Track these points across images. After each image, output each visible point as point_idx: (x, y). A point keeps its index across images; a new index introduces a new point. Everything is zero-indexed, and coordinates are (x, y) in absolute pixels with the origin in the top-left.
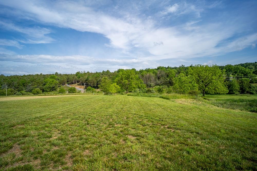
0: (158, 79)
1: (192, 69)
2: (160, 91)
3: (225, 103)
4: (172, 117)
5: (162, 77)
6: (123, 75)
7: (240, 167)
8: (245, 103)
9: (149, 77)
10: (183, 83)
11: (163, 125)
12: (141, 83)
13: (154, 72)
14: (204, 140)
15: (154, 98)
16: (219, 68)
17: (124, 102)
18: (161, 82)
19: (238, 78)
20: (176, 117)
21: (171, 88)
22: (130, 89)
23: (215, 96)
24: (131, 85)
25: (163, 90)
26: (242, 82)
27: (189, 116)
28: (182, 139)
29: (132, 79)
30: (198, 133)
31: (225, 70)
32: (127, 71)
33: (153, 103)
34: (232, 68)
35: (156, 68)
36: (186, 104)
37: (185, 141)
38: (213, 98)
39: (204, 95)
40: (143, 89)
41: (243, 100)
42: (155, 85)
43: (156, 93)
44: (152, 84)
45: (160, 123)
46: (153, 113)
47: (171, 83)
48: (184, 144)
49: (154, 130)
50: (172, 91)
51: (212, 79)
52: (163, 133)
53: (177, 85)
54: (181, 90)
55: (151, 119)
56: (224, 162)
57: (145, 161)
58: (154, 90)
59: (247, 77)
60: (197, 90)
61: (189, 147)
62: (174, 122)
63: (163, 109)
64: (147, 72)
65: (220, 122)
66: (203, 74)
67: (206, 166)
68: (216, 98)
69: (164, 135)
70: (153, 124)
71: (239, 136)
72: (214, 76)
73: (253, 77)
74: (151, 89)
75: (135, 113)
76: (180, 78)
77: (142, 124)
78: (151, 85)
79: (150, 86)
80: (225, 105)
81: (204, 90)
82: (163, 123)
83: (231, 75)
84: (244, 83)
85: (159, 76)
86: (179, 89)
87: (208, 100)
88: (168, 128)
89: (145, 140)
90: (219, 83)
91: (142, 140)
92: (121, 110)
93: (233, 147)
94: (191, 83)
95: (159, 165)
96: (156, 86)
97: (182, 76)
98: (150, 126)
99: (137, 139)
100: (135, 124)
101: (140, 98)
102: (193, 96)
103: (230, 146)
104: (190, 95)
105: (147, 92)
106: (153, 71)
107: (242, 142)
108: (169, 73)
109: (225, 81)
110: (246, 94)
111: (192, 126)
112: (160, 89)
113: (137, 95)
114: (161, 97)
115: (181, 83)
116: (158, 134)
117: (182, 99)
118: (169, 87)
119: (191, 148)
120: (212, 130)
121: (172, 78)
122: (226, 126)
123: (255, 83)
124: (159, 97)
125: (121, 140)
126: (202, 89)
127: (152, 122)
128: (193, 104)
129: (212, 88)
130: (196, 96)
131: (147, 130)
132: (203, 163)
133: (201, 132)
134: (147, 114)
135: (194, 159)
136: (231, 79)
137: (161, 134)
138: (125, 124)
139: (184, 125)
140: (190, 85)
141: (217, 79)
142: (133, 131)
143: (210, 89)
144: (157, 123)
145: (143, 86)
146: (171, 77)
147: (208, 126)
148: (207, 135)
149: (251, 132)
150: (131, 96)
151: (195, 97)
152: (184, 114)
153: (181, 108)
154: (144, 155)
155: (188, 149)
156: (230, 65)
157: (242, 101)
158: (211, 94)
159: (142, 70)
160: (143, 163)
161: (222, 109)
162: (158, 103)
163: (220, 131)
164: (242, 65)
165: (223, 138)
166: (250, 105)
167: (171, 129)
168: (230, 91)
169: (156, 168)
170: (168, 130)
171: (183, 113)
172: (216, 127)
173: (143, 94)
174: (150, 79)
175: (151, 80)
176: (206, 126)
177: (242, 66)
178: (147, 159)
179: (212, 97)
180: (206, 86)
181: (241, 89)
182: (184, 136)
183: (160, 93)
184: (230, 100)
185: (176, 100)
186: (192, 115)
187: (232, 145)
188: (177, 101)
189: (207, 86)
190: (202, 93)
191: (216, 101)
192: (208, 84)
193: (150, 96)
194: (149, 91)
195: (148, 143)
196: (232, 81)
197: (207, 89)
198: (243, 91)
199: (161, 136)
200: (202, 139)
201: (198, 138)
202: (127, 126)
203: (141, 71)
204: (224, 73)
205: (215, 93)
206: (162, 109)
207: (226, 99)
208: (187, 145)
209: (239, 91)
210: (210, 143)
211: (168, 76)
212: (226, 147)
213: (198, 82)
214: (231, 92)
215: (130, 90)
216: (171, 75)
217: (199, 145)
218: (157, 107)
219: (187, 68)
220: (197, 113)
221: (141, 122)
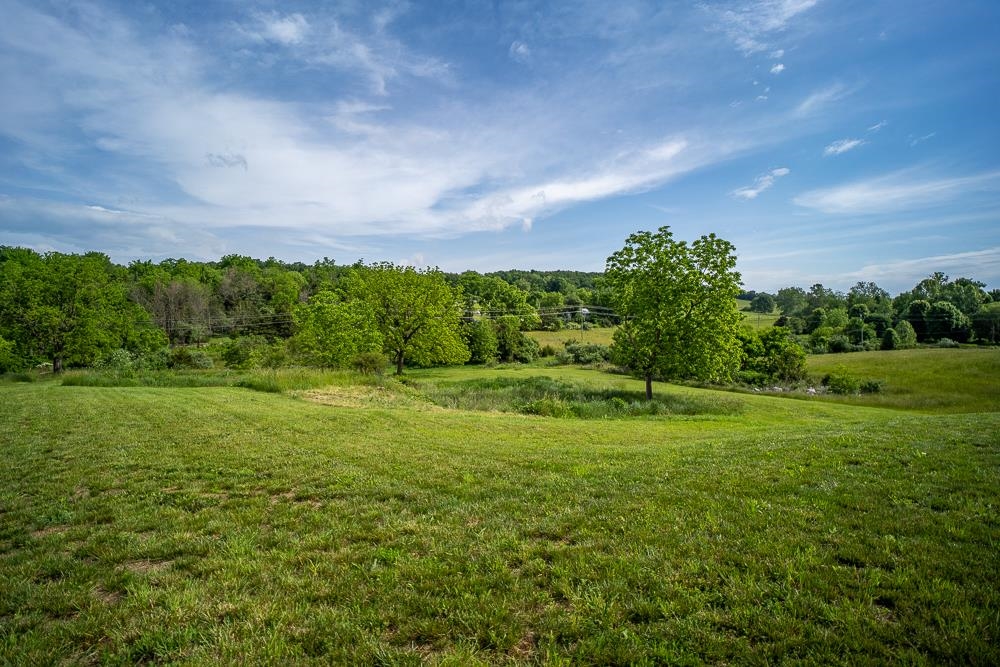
0: (227, 309)
1: (363, 277)
2: (233, 358)
3: (463, 393)
4: (304, 458)
5: (244, 299)
6: (28, 283)
7: (517, 559)
8: (511, 388)
9: (182, 301)
10: (329, 326)
11: (278, 491)
12: (139, 322)
13: (208, 278)
14: (425, 513)
15: (213, 389)
16: (447, 280)
17: (52, 418)
18: (240, 322)
19: (493, 314)
20: (321, 456)
21: (282, 346)
22: (74, 352)
23: (435, 371)
24: (84, 334)
25: (247, 354)
26: (503, 327)
27: (363, 445)
28: (355, 525)
29: (86, 301)
30: (401, 498)
31: (461, 288)
32: (56, 260)
33: (213, 411)
34: (478, 284)
35: (218, 260)
36: (345, 404)
37: (369, 529)
38: (428, 380)
39: (399, 372)
40: (153, 350)
41: (506, 380)
42: (210, 332)
43: (218, 369)
44: (198, 329)
45: (262, 488)
46: (220, 451)
47: (280, 328)
48: (365, 539)
49: (243, 518)
50: (287, 356)
51: (427, 316)
52: (286, 520)
53: (307, 334)
54: (327, 353)
55: (219, 479)
56: (484, 559)
57: (239, 635)
58: (205, 354)
59: (514, 313)
60: (377, 352)
61: (384, 546)
62: (317, 474)
63: (262, 433)
64: (174, 274)
65: (458, 454)
66: (398, 296)
67: (440, 584)
68: (437, 380)
69: (289, 527)
70: (235, 495)
71: (507, 484)
72: (431, 306)
73: (528, 312)
74: (192, 350)
75: (132, 462)
76: (320, 308)
77: (184, 503)
78: (190, 332)
79: (187, 338)
80: (463, 400)
81: (402, 352)
82: (275, 484)
83: (476, 306)
84: (509, 330)
85: (230, 297)
86: (318, 349)
87: (415, 385)
88: (299, 499)
89: (216, 561)
90: (445, 329)
91: (202, 565)
92: (41, 456)
93: (497, 516)
94: (361, 327)
95: (297, 632)
96: (213, 336)
97: (328, 303)
98: (222, 503)
99: (181, 567)
100: (147, 509)
101: (142, 395)
102: (367, 375)
103: (490, 516)
104: (359, 370)
105: (170, 365)
106: (203, 271)
107: (515, 497)
108: (273, 286)
109: (462, 324)
110: (513, 364)
111: (378, 480)
112: (236, 353)
113: (125, 380)
114: (242, 385)
115: (324, 329)
116: (264, 529)
117: (328, 386)
118: (275, 342)
119: (389, 547)
120: (439, 480)
121: (287, 305)
122: (473, 462)
123: (532, 330)
124: (235, 386)
125: (94, 593)
126: (396, 351)
127: (228, 488)
128: (369, 404)
129: (424, 347)
130: (379, 373)
131: (213, 524)
132: (432, 578)
133: (410, 491)
134: (195, 459)
135: (406, 576)
136: (477, 318)
137: (277, 527)
138: (91, 519)
139: (354, 479)
140: (357, 334)
141: (438, 316)
142: (148, 542)
143: (420, 348)
144: (251, 488)
145: (149, 337)
146: (280, 302)
147: (427, 469)
148: (429, 498)
149: (530, 467)
150: (85, 389)
151: (376, 377)
152: (346, 443)
153: (331, 423)
154: (233, 616)
155: (382, 551)
156: (475, 273)
157: (503, 383)
158: (421, 367)
159: (145, 264)
160: (235, 646)
161: (456, 412)
162: (237, 408)
163: (460, 479)
164: (503, 275)
165: (472, 498)
166: (524, 395)
167: (309, 502)
168: (474, 354)
169: (293, 640)
170: (296, 506)
171: (342, 437)
172: (449, 469)
173: (153, 373)
174: (185, 308)
175: (189, 313)
176: (421, 471)
177: (502, 278)
178: (249, 625)
179: (425, 377)
180: (406, 339)
181: (501, 347)
182: (362, 514)
183: (234, 368)
184: (476, 384)
185: (306, 392)
186: (372, 440)
187: (494, 513)
188: (310, 396)
189: (409, 337)
190: (394, 363)
191: (438, 386)
192: (414, 332)
193: (192, 384)
194: (182, 360)
195: (232, 568)
196: (480, 323)
197: (410, 348)
198: (504, 355)
199: (279, 534)
200: (417, 512)
201: (404, 512)
202: (108, 525)
203: (139, 270)
204: (458, 297)
205: (433, 362)
206: (259, 430)
207: (464, 379)
208: (377, 541)
209: (497, 355)
210: (441, 520)
211: (268, 297)
212: (481, 519)
213: (382, 321)
214: (475, 361)
215: (77, 358)
216: (281, 293)
217: (412, 532)
218: (233, 425)
219: (343, 272)
220: (388, 434)
221: (174, 496)
